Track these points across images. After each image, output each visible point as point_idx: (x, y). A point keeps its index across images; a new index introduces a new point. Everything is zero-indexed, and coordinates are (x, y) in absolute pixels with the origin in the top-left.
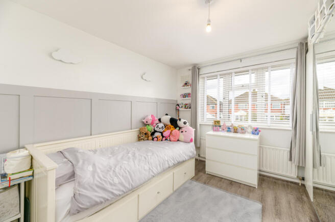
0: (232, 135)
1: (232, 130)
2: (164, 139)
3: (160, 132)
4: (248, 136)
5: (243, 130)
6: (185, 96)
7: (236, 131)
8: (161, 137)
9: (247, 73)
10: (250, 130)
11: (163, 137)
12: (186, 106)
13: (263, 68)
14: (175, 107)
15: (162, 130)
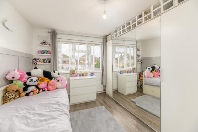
0: (82, 77)
1: (81, 75)
2: (41, 90)
3: (34, 86)
4: (89, 77)
5: (86, 74)
6: (43, 52)
7: (83, 75)
8: (38, 90)
9: (85, 44)
10: (89, 74)
11: (39, 89)
12: (44, 61)
13: (91, 44)
14: (32, 62)
15: (36, 84)
